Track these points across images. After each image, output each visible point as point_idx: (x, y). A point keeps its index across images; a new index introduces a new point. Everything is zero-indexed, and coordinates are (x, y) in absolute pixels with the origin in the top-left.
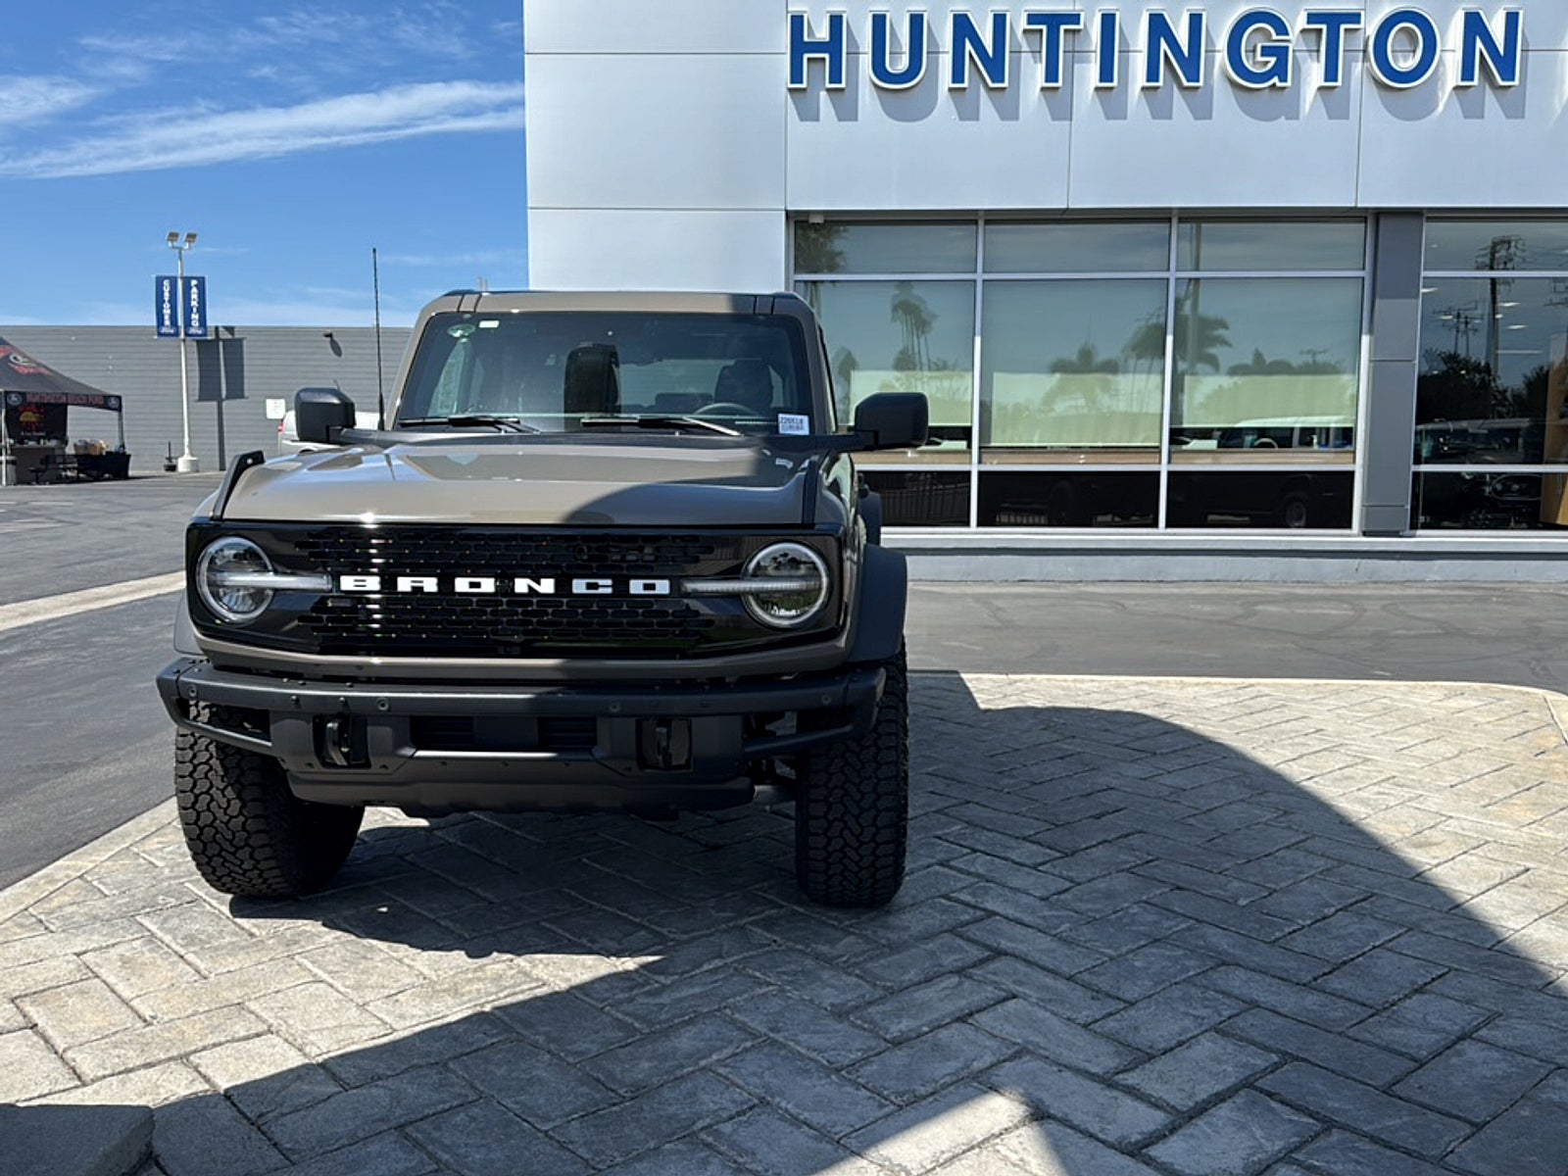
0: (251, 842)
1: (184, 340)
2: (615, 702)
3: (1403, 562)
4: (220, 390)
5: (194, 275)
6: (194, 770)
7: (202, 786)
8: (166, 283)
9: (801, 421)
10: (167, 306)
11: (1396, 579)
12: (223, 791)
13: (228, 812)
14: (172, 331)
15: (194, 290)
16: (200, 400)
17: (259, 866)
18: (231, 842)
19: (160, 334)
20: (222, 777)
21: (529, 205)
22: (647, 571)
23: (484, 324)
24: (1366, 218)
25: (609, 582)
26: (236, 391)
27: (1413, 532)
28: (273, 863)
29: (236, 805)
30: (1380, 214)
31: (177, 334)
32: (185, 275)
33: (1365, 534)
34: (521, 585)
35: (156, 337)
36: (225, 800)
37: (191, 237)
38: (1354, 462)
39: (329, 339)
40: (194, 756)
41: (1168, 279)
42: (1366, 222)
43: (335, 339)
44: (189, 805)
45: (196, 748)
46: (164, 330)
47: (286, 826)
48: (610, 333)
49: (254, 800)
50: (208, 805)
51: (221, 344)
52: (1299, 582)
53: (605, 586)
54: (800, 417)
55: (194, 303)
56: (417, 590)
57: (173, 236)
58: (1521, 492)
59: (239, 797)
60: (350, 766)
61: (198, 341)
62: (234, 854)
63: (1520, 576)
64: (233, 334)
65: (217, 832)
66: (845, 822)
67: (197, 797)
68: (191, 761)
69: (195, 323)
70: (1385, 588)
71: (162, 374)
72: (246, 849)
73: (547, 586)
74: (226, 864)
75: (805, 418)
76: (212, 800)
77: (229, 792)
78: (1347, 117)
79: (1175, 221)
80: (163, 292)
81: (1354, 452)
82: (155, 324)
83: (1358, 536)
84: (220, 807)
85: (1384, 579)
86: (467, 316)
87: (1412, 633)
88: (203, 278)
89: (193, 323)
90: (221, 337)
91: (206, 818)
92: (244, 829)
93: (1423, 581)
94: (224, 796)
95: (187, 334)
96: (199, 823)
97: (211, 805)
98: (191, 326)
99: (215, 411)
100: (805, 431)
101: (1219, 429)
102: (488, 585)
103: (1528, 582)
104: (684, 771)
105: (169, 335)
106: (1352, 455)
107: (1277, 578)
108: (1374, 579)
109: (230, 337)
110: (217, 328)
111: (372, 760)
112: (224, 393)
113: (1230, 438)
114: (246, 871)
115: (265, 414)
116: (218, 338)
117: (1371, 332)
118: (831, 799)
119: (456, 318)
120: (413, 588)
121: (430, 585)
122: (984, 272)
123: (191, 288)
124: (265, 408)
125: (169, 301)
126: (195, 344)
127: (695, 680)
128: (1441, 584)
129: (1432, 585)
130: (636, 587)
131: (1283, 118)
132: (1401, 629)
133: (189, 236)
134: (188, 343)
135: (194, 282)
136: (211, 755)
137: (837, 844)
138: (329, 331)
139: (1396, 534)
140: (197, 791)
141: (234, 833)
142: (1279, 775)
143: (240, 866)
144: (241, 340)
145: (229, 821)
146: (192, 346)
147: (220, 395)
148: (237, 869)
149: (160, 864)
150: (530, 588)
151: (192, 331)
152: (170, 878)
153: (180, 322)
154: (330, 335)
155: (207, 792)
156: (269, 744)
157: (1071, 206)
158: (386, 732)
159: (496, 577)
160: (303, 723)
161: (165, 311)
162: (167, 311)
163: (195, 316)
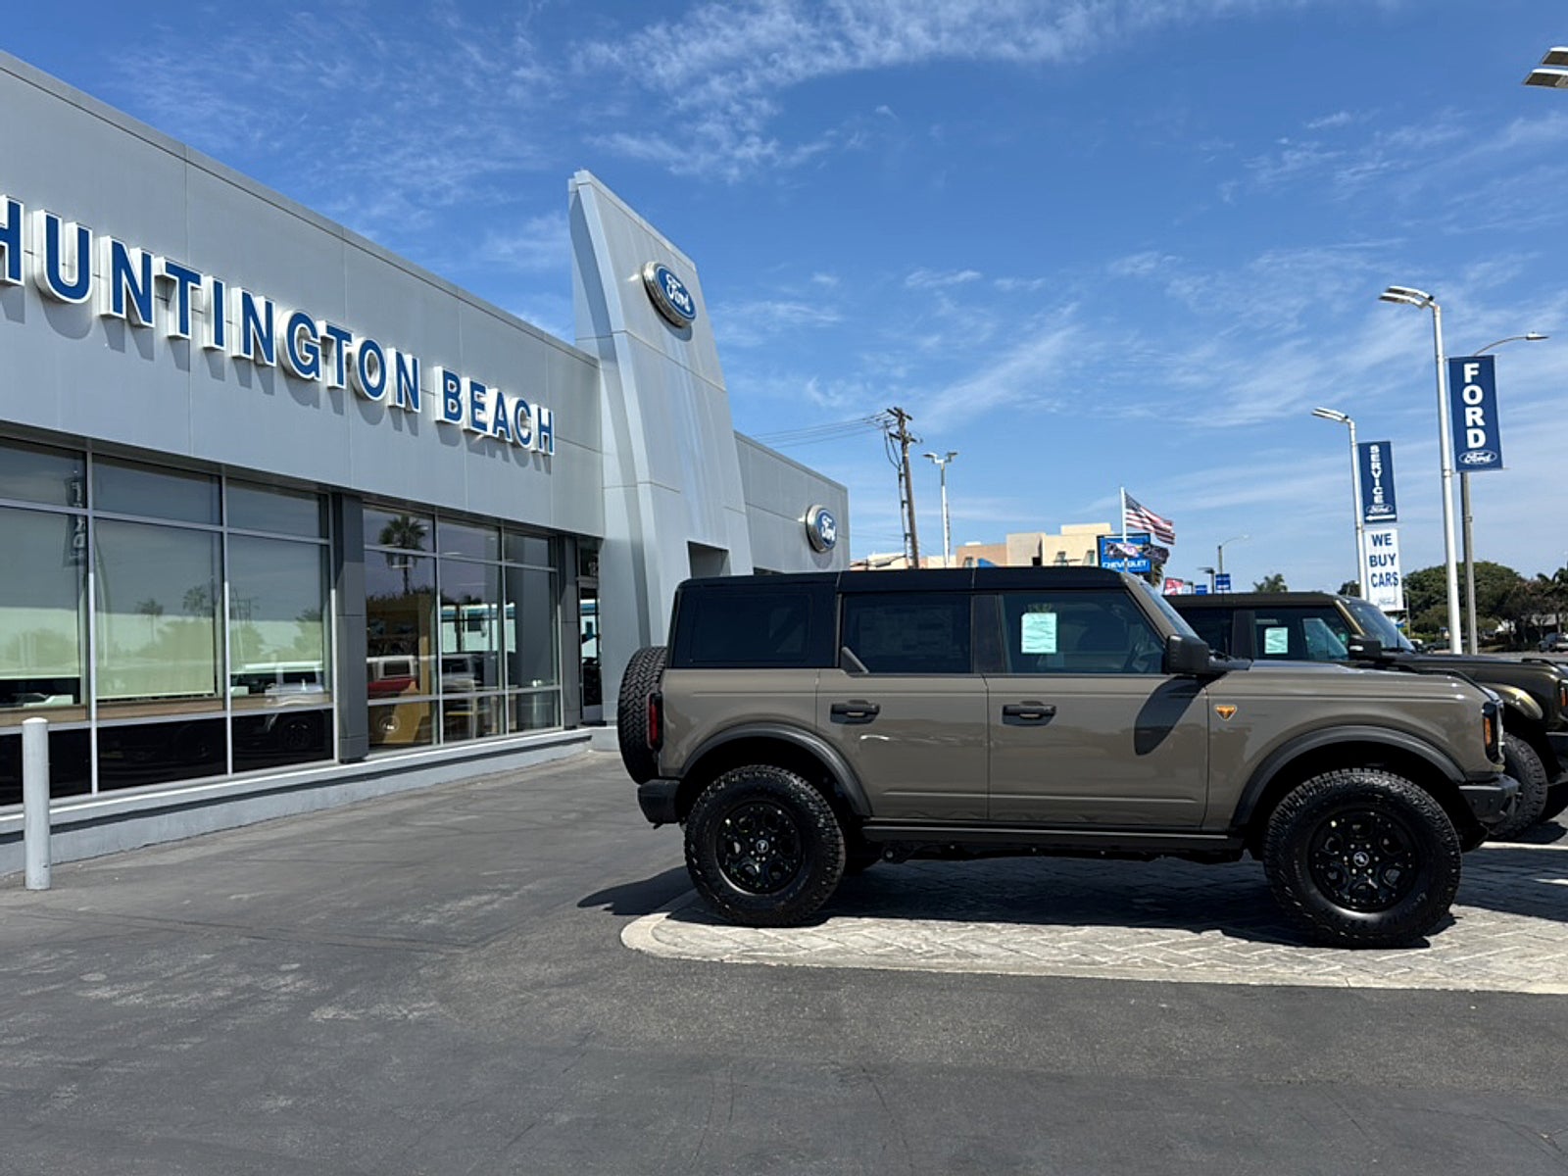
3: (367, 782)
33: (342, 762)
38: (332, 701)
78: (342, 414)
81: (332, 692)
83: (339, 764)
106: (330, 695)
117: (336, 588)
139: (361, 760)
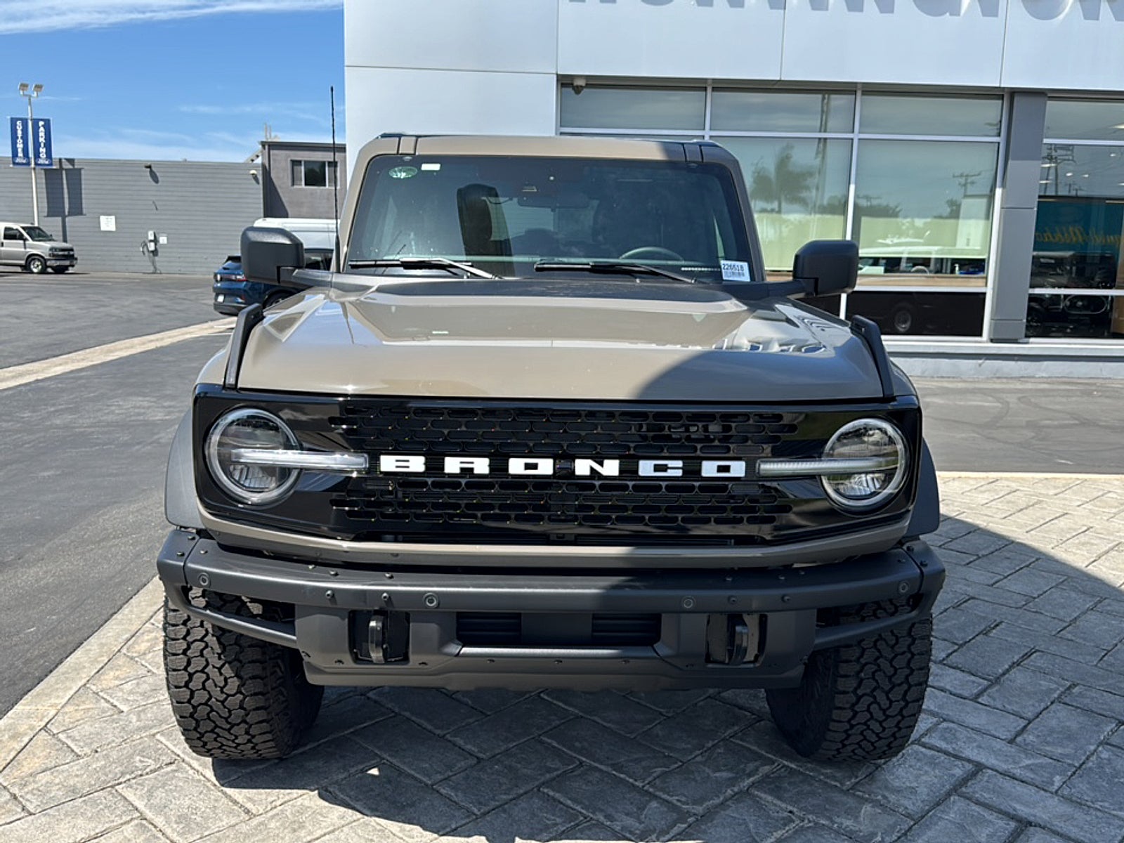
0: (248, 719)
1: (34, 169)
2: (689, 597)
3: (1019, 363)
4: (64, 208)
5: (41, 117)
6: (189, 647)
7: (197, 664)
8: (19, 123)
9: (742, 267)
10: (20, 141)
11: (1014, 376)
12: (220, 669)
13: (225, 690)
14: (24, 161)
15: (42, 129)
16: (48, 216)
17: (254, 740)
18: (226, 719)
19: (14, 163)
20: (219, 655)
21: (346, 64)
22: (722, 452)
23: (425, 167)
24: (1003, 95)
25: (679, 464)
26: (77, 210)
27: (1026, 340)
28: (269, 737)
29: (234, 684)
30: (1014, 93)
31: (28, 164)
32: (34, 117)
33: (992, 341)
34: (583, 467)
35: (11, 166)
36: (222, 678)
37: (38, 87)
38: (986, 285)
39: (148, 170)
40: (188, 633)
41: (852, 139)
42: (1003, 99)
43: (153, 169)
44: (183, 684)
45: (189, 624)
46: (18, 160)
47: (282, 699)
48: (552, 178)
49: (253, 678)
50: (204, 683)
51: (64, 172)
52: (942, 377)
53: (675, 468)
54: (740, 263)
55: (42, 140)
56: (467, 472)
57: (24, 86)
58: (1084, 307)
59: (237, 676)
60: (387, 662)
61: (45, 170)
62: (229, 730)
63: (1105, 374)
64: (73, 165)
65: (212, 710)
66: (875, 697)
67: (191, 675)
68: (184, 638)
69: (43, 155)
70: (1008, 383)
71: (18, 195)
72: (242, 725)
73: (611, 468)
74: (218, 739)
75: (745, 265)
76: (208, 678)
77: (227, 671)
78: (996, 15)
79: (859, 93)
80: (16, 130)
81: (986, 278)
82: (10, 155)
83: (987, 342)
84: (216, 686)
85: (1005, 376)
86: (408, 158)
87: (1056, 423)
88: (49, 120)
89: (41, 155)
90: (64, 167)
91: (201, 696)
92: (241, 707)
93: (1033, 377)
94: (221, 674)
95: (36, 164)
96: (192, 701)
97: (207, 684)
98: (39, 157)
99: (60, 224)
100: (746, 278)
101: (884, 258)
102: (546, 467)
103: (1110, 378)
104: (752, 665)
105: (23, 164)
106: (984, 280)
107: (926, 374)
108: (997, 375)
109: (71, 167)
110: (60, 160)
111: (412, 657)
112: (67, 213)
113: (892, 265)
114: (239, 745)
115: (99, 227)
116: (61, 168)
117: (1003, 186)
118: (862, 674)
119: (396, 160)
120: (462, 469)
121: (481, 466)
122: (711, 129)
123: (39, 128)
124: (99, 223)
125: (22, 138)
126: (43, 171)
127: (767, 567)
128: (1049, 380)
129: (1041, 380)
130: (709, 469)
131: (948, 14)
132: (1047, 419)
133: (36, 86)
134: (37, 171)
135: (41, 123)
136: (207, 630)
137: (863, 717)
138: (149, 164)
139: (1015, 341)
140: (190, 670)
141: (230, 711)
142: (1100, 580)
143: (233, 741)
144: (80, 170)
145: (226, 699)
146: (40, 173)
147: (64, 212)
148: (230, 743)
149: (124, 708)
150: (592, 469)
151: (41, 161)
152: (139, 729)
153: (31, 155)
154: (149, 167)
155: (202, 671)
156: (294, 638)
157: (783, 79)
158: (432, 629)
159: (555, 457)
160: (337, 618)
161: (18, 146)
162: (20, 146)
163: (43, 150)
